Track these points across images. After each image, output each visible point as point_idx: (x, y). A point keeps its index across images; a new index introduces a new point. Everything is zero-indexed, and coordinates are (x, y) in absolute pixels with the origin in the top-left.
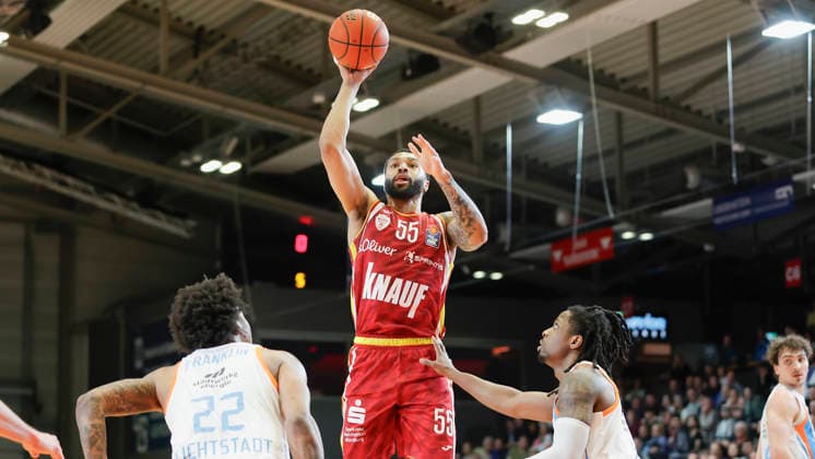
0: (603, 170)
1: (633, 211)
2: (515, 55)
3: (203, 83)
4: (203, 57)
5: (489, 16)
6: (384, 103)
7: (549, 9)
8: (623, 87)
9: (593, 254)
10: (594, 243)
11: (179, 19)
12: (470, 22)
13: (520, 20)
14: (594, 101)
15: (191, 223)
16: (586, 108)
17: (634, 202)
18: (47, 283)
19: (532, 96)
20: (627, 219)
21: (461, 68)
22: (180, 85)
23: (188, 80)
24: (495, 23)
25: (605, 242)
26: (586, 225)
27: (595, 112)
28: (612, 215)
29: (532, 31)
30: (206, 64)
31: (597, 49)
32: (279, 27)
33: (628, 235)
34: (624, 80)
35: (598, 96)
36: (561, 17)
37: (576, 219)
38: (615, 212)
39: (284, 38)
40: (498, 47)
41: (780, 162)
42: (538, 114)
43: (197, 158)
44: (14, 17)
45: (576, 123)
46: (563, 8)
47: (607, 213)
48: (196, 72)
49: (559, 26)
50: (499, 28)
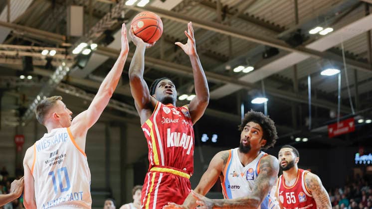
0: (349, 93)
1: (363, 111)
2: (311, 46)
3: (179, 62)
4: (179, 52)
5: (299, 30)
6: (256, 69)
7: (324, 27)
8: (357, 58)
9: (346, 129)
10: (346, 125)
11: (168, 36)
12: (291, 33)
13: (312, 32)
14: (345, 64)
16: (341, 68)
17: (363, 107)
18: (116, 148)
19: (318, 64)
20: (361, 114)
21: (288, 53)
22: (169, 63)
23: (173, 61)
24: (302, 33)
25: (351, 124)
26: (343, 117)
27: (345, 69)
28: (354, 113)
29: (318, 36)
30: (180, 55)
31: (345, 43)
32: (211, 38)
33: (361, 121)
34: (357, 56)
35: (347, 63)
36: (330, 30)
37: (339, 115)
38: (355, 112)
39: (213, 42)
40: (304, 43)
42: (321, 71)
44: (99, 38)
45: (337, 75)
46: (330, 26)
47: (351, 112)
48: (176, 58)
49: (329, 34)
50: (303, 35)
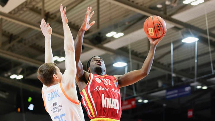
1: (142, 94)
2: (107, 45)
3: (12, 51)
4: (12, 43)
5: (99, 33)
7: (117, 32)
8: (140, 56)
9: (129, 106)
10: (130, 103)
11: (5, 32)
12: (94, 35)
13: (109, 35)
14: (131, 60)
15: (7, 94)
16: (128, 62)
17: (142, 91)
19: (112, 58)
20: (140, 96)
21: (90, 49)
22: (4, 51)
23: (8, 50)
24: (101, 35)
25: (133, 103)
26: (127, 97)
27: (131, 63)
28: (135, 95)
29: (112, 39)
30: (13, 46)
31: (132, 45)
32: (36, 34)
33: (140, 101)
34: (140, 54)
35: (132, 58)
36: (121, 34)
37: (124, 95)
38: (136, 94)
39: (37, 38)
40: (102, 43)
41: (186, 80)
42: (113, 64)
43: (9, 74)
45: (125, 67)
46: (122, 32)
47: (133, 93)
48: (10, 48)
49: (120, 37)
50: (102, 37)
